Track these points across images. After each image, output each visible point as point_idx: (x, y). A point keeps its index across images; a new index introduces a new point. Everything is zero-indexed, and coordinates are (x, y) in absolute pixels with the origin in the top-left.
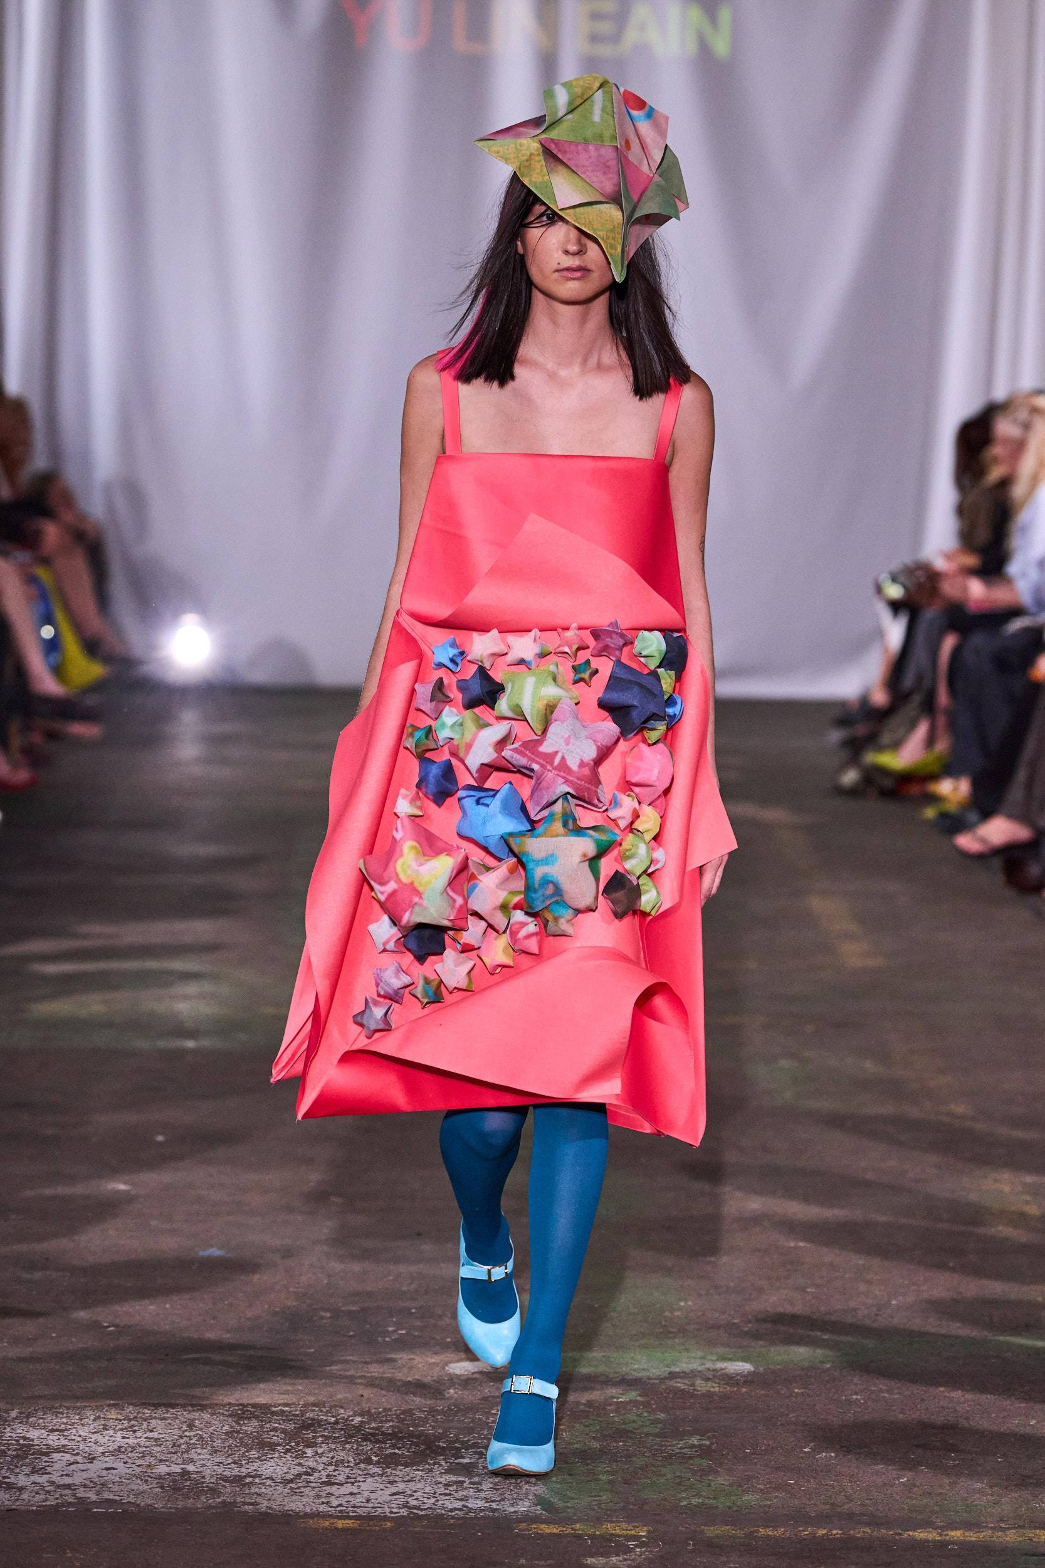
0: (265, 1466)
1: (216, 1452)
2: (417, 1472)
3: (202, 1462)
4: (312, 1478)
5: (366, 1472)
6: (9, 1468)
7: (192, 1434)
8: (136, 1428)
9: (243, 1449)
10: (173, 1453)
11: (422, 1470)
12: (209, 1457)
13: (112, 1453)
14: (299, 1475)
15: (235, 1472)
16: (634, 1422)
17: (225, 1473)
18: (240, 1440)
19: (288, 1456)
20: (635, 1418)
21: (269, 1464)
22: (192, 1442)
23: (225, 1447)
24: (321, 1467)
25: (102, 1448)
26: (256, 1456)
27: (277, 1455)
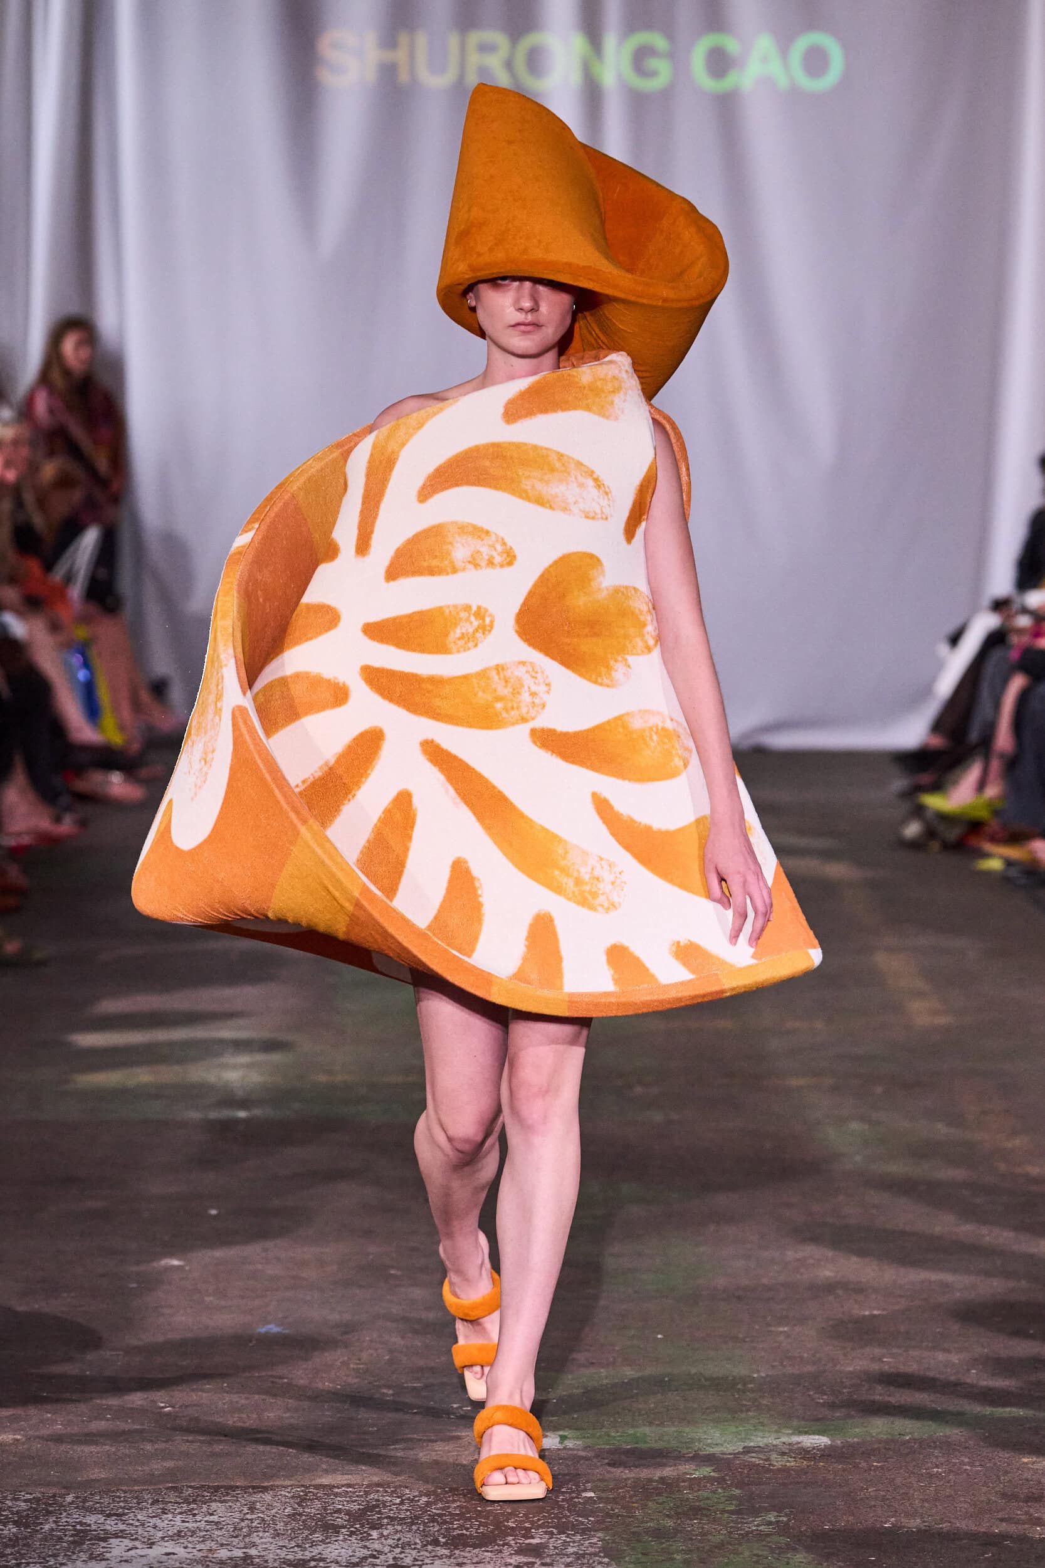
0: (329, 1550)
1: (278, 1535)
2: (486, 1554)
3: (264, 1546)
4: (378, 1561)
5: (433, 1554)
6: (65, 1555)
7: (254, 1516)
8: (196, 1512)
9: (306, 1532)
10: (235, 1537)
11: (491, 1552)
12: (271, 1540)
13: (172, 1538)
14: (365, 1558)
15: (299, 1556)
16: (708, 1498)
17: (288, 1557)
18: (303, 1522)
19: (353, 1538)
20: (710, 1495)
21: (333, 1546)
22: (254, 1525)
23: (287, 1530)
24: (387, 1549)
25: (161, 1532)
26: (320, 1539)
27: (341, 1538)
